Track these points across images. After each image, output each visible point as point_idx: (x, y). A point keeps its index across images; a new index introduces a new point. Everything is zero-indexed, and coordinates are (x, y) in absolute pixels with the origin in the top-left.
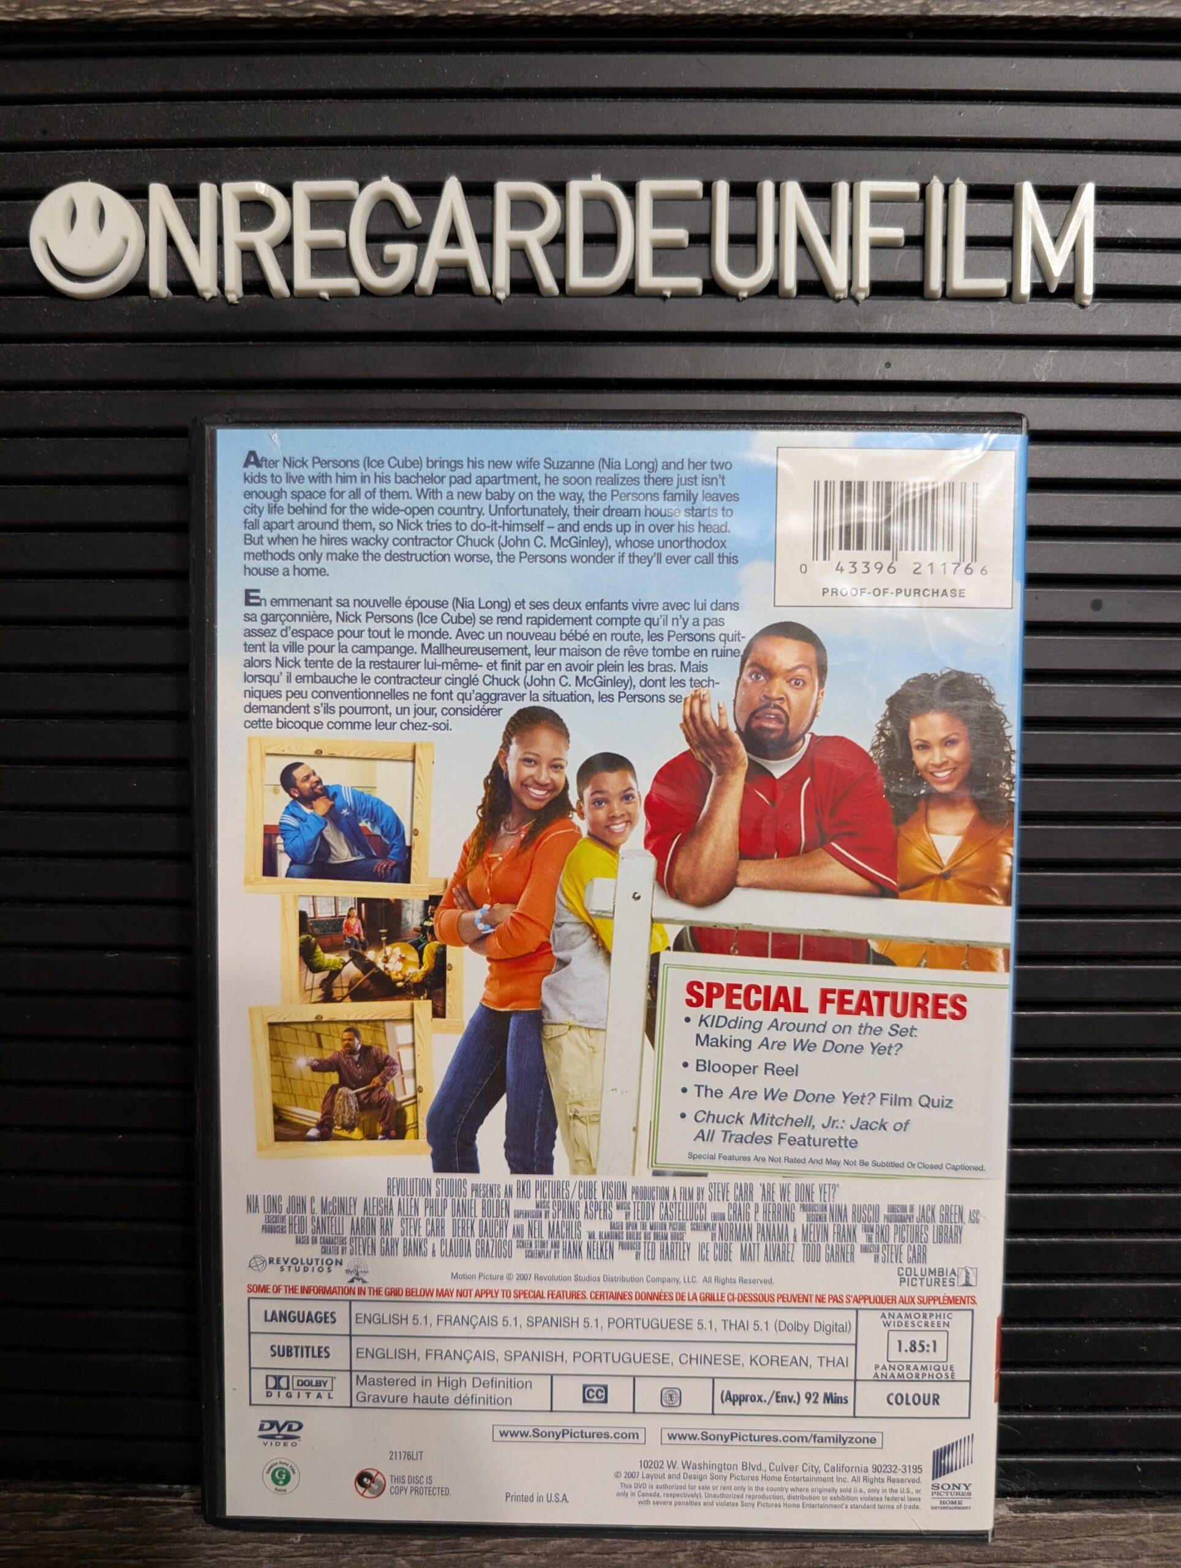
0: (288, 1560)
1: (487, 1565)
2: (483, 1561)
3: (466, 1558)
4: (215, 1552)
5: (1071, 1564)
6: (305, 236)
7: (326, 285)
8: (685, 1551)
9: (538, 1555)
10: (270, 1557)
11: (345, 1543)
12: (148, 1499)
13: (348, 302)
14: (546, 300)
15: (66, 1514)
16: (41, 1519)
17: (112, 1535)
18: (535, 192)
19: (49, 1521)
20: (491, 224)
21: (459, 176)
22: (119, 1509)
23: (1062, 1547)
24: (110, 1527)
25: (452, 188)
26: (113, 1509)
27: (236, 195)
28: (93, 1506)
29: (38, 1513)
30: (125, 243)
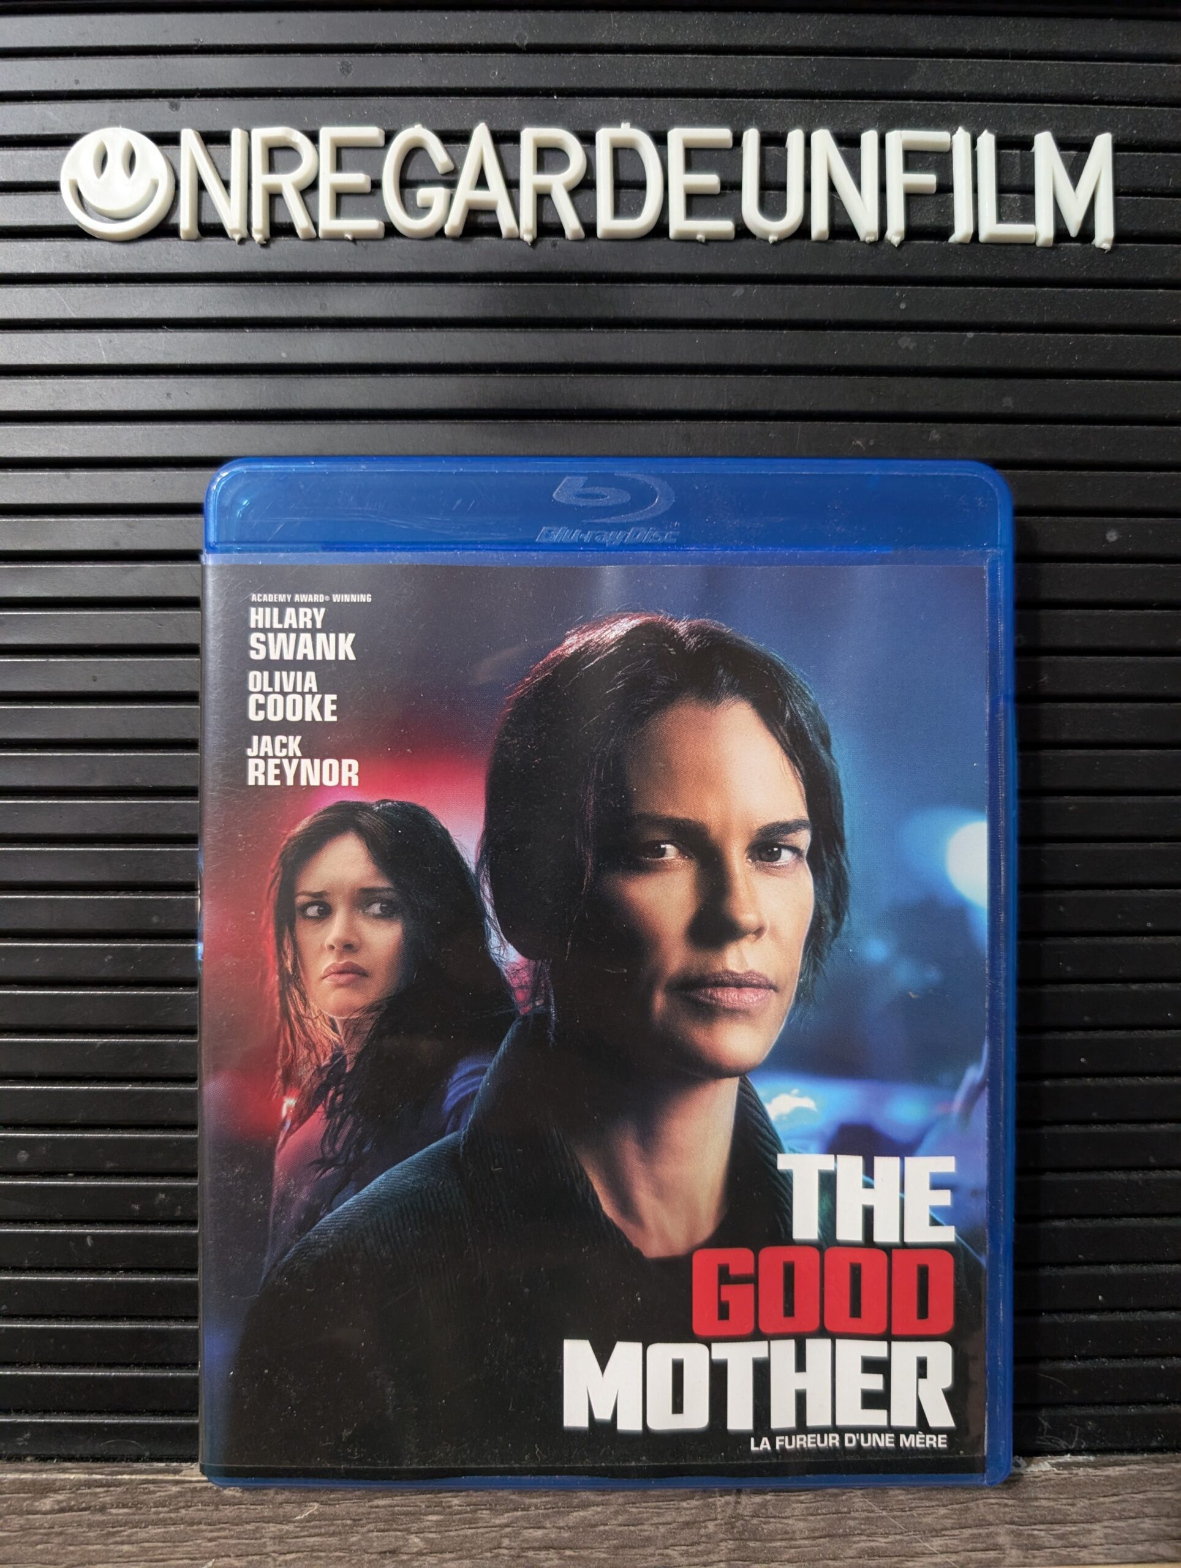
2: (501, 1537)
3: (483, 1534)
4: (216, 1534)
5: (1118, 1524)
6: (330, 180)
7: (350, 225)
8: (716, 1519)
9: (562, 1528)
10: (274, 1538)
11: (354, 1520)
12: (144, 1477)
13: (376, 244)
14: (573, 243)
15: (55, 1496)
16: (28, 1502)
17: (104, 1518)
18: (561, 139)
19: (37, 1504)
20: (518, 170)
21: (486, 123)
22: (112, 1489)
23: (1107, 1505)
24: (102, 1509)
25: (481, 136)
26: (106, 1489)
27: (265, 141)
28: (85, 1485)
29: (26, 1495)
30: (155, 186)
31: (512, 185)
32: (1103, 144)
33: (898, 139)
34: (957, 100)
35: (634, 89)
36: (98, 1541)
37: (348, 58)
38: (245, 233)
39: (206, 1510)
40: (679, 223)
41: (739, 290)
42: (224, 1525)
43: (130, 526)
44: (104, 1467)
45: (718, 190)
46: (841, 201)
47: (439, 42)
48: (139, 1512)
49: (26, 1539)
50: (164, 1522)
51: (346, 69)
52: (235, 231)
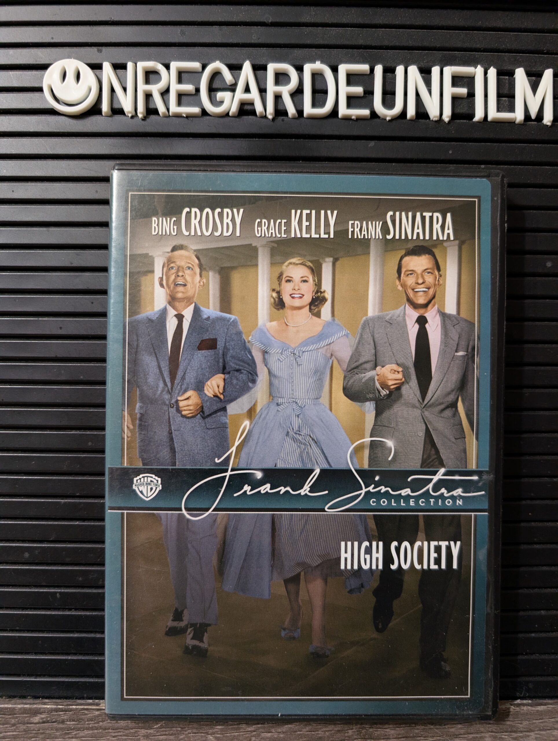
0: (153, 737)
1: (253, 739)
2: (251, 736)
3: (243, 735)
4: (116, 734)
5: (542, 732)
6: (175, 88)
7: (185, 110)
8: (353, 729)
9: (279, 732)
10: (144, 736)
11: (182, 728)
12: (82, 707)
13: (198, 119)
14: (292, 120)
15: (41, 715)
16: (27, 718)
17: (64, 726)
18: (287, 69)
19: (32, 719)
20: (266, 84)
21: (250, 61)
22: (67, 713)
23: (537, 724)
24: (63, 722)
25: (247, 67)
26: (64, 713)
27: (144, 68)
28: (55, 711)
29: (26, 715)
30: (90, 90)
31: (262, 91)
32: (548, 74)
33: (449, 71)
34: (478, 52)
35: (322, 45)
36: (61, 737)
37: (184, 28)
38: (134, 113)
39: (111, 723)
40: (343, 110)
41: (372, 144)
42: (119, 730)
43: (78, 255)
44: (64, 702)
45: (362, 95)
46: (421, 100)
47: (229, 20)
48: (81, 723)
49: (27, 736)
50: (92, 729)
51: (183, 33)
52: (129, 112)
